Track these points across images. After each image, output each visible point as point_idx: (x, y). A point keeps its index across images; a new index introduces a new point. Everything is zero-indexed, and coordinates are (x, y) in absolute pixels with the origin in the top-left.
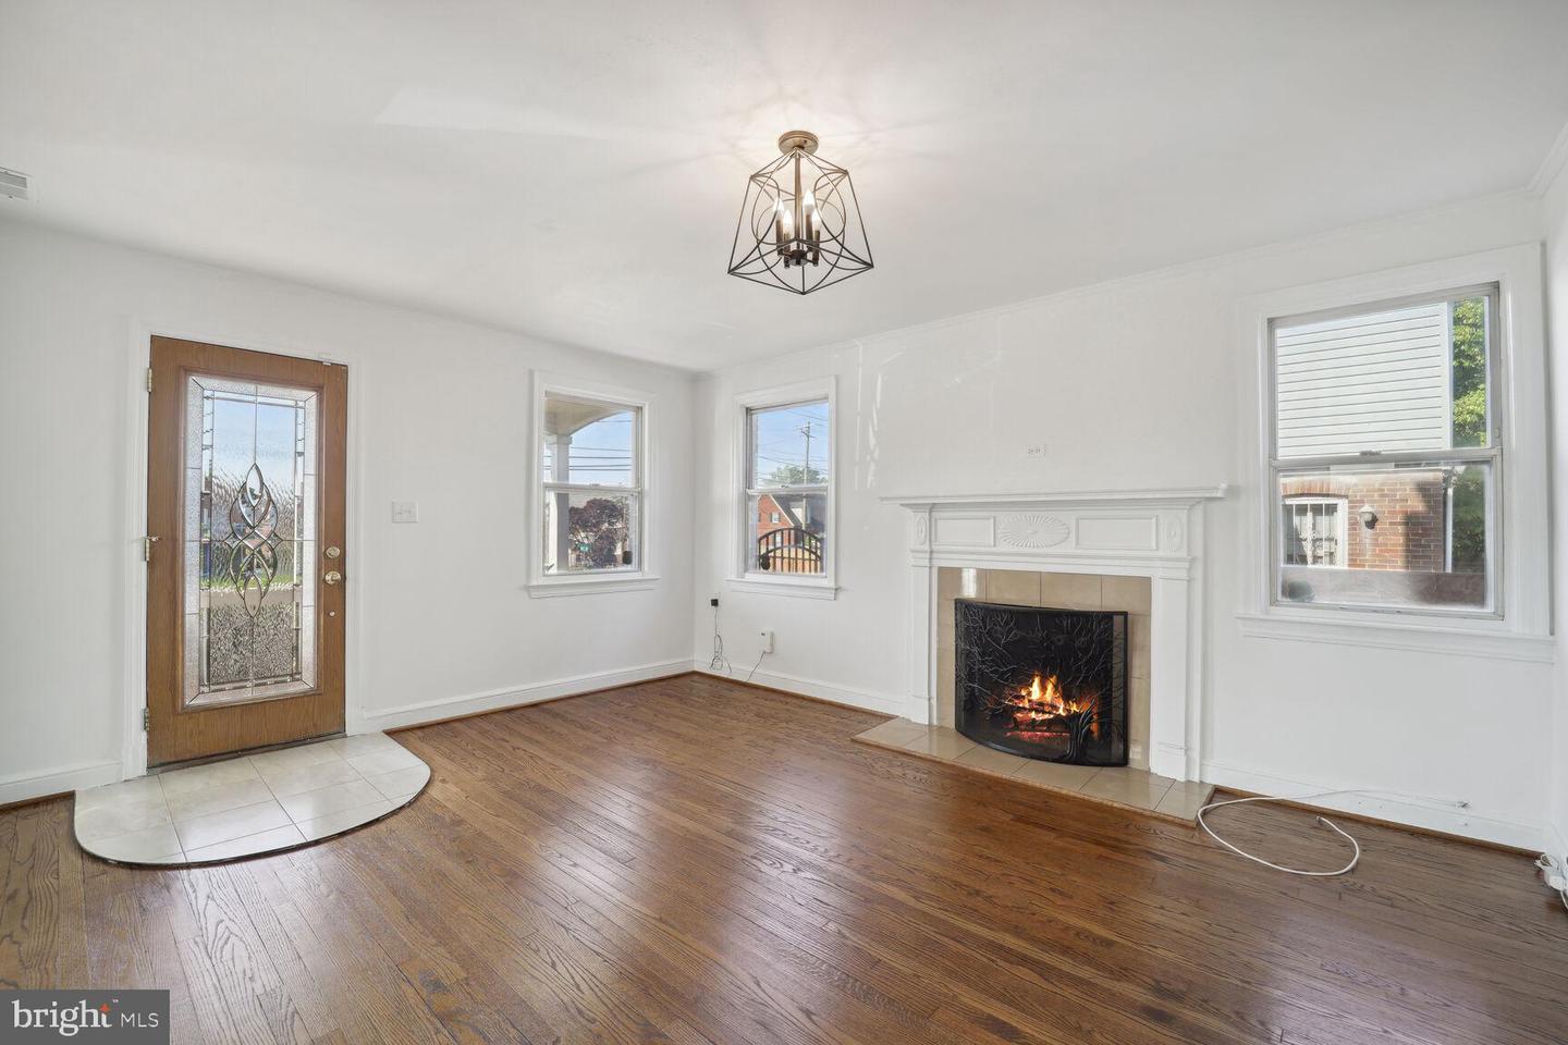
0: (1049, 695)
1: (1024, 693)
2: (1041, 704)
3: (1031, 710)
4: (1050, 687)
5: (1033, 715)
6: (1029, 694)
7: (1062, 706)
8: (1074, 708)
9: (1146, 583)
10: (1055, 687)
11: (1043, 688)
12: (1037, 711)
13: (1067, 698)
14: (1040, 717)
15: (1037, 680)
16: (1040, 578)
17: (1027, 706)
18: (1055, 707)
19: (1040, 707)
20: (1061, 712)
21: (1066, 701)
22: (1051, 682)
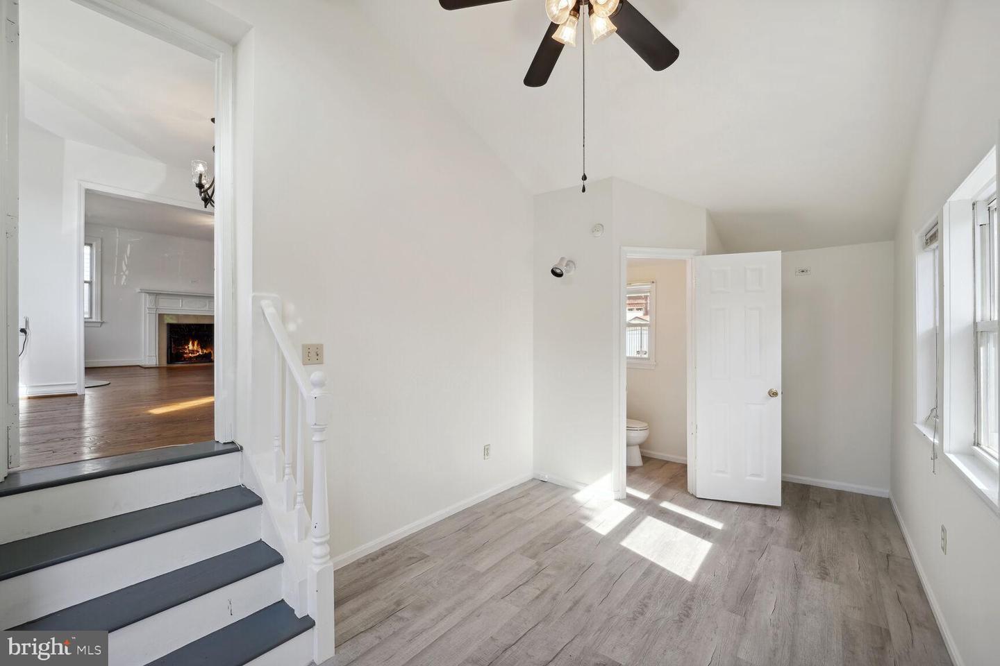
0: (195, 348)
1: (186, 348)
2: (193, 351)
4: (196, 344)
5: (190, 355)
6: (188, 347)
7: (200, 351)
8: (205, 351)
10: (198, 344)
11: (193, 345)
13: (202, 348)
14: (193, 355)
15: (191, 343)
17: (188, 352)
18: (198, 352)
19: (192, 352)
20: (200, 353)
21: (202, 349)
22: (196, 343)
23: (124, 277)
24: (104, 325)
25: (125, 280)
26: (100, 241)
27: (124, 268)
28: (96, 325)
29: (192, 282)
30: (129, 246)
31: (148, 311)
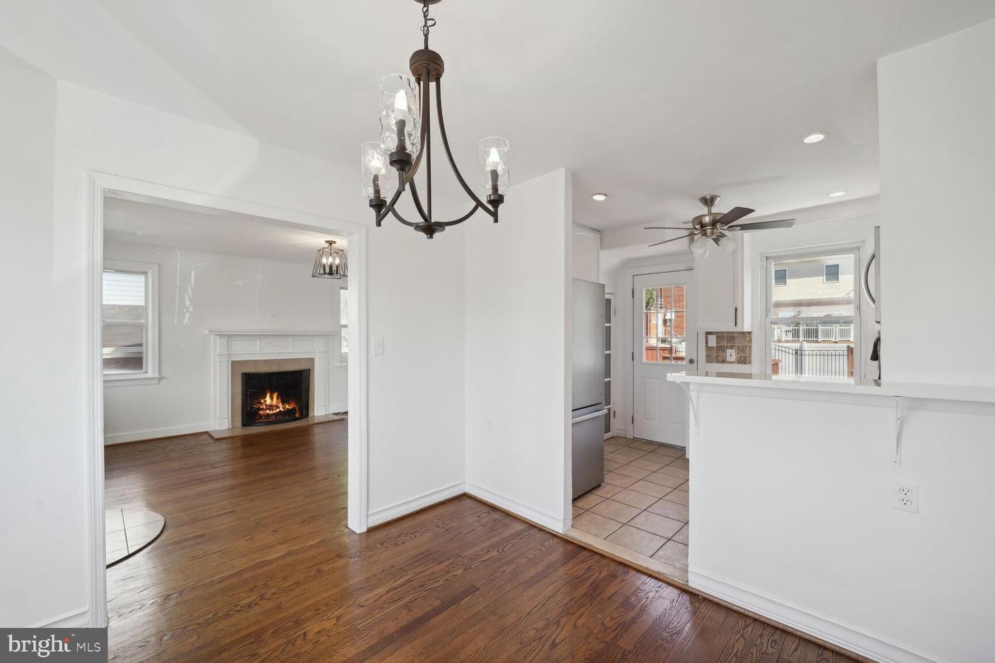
0: (275, 402)
1: (262, 401)
2: (271, 406)
3: (266, 409)
4: (275, 398)
5: (268, 411)
6: (265, 401)
7: (281, 406)
8: (287, 407)
9: (312, 360)
10: (278, 398)
11: (272, 398)
12: (270, 410)
14: (271, 412)
15: (268, 395)
16: (278, 361)
17: (265, 407)
18: (278, 407)
19: (271, 407)
20: (281, 409)
21: (283, 404)
22: (275, 396)
23: (188, 315)
24: (163, 382)
25: (190, 318)
26: (156, 268)
27: (188, 302)
28: (151, 382)
29: (272, 316)
30: (193, 273)
31: (218, 359)
